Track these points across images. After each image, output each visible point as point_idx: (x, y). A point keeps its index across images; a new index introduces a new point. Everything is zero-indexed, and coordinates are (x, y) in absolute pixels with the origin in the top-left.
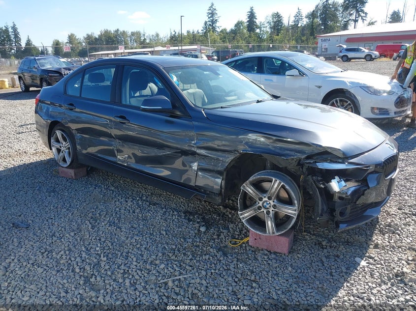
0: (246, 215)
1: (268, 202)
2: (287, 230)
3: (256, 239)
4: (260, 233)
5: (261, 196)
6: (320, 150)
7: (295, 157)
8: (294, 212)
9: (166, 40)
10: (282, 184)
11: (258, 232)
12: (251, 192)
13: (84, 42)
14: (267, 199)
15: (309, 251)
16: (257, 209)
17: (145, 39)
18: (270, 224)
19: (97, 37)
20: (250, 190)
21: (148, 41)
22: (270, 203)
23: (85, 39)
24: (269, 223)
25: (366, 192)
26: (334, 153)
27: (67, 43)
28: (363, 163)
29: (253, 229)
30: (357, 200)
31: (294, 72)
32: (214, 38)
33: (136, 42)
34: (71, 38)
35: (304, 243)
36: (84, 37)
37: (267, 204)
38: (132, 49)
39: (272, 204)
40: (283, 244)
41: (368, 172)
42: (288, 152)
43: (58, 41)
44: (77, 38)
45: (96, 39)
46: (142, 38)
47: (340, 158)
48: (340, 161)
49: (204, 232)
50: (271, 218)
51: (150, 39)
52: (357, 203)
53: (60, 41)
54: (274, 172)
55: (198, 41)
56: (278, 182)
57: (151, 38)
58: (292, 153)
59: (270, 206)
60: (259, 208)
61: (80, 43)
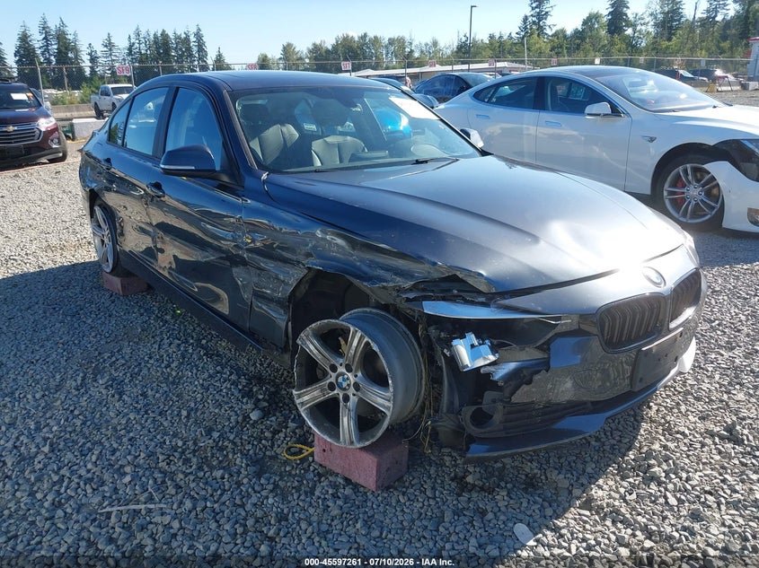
0: (306, 398)
1: (346, 376)
2: (374, 440)
3: (324, 450)
4: (329, 440)
5: (333, 362)
6: (443, 274)
7: (391, 284)
8: (387, 404)
9: (449, 52)
10: (366, 339)
11: (325, 437)
12: (315, 351)
13: (307, 57)
14: (344, 371)
15: (429, 493)
16: (326, 387)
17: (412, 51)
18: (346, 422)
19: (330, 48)
20: (312, 347)
21: (416, 55)
22: (348, 379)
23: (310, 51)
24: (345, 419)
25: (537, 377)
26: (470, 281)
27: (280, 59)
28: (539, 309)
29: (318, 428)
30: (513, 393)
31: (604, 107)
32: (540, 48)
33: (396, 56)
34: (288, 50)
35: (432, 471)
36: (308, 49)
37: (344, 380)
38: (387, 68)
39: (352, 379)
40: (366, 470)
41: (557, 330)
42: (381, 273)
43: (266, 56)
44: (297, 50)
45: (327, 51)
46: (408, 50)
47: (480, 293)
48: (482, 299)
49: (255, 422)
50: (349, 410)
51: (422, 52)
52: (515, 399)
53: (269, 56)
54: (377, 314)
55: (509, 53)
56: (359, 334)
57: (424, 49)
58: (388, 275)
59: (349, 385)
60: (331, 386)
61: (301, 59)
